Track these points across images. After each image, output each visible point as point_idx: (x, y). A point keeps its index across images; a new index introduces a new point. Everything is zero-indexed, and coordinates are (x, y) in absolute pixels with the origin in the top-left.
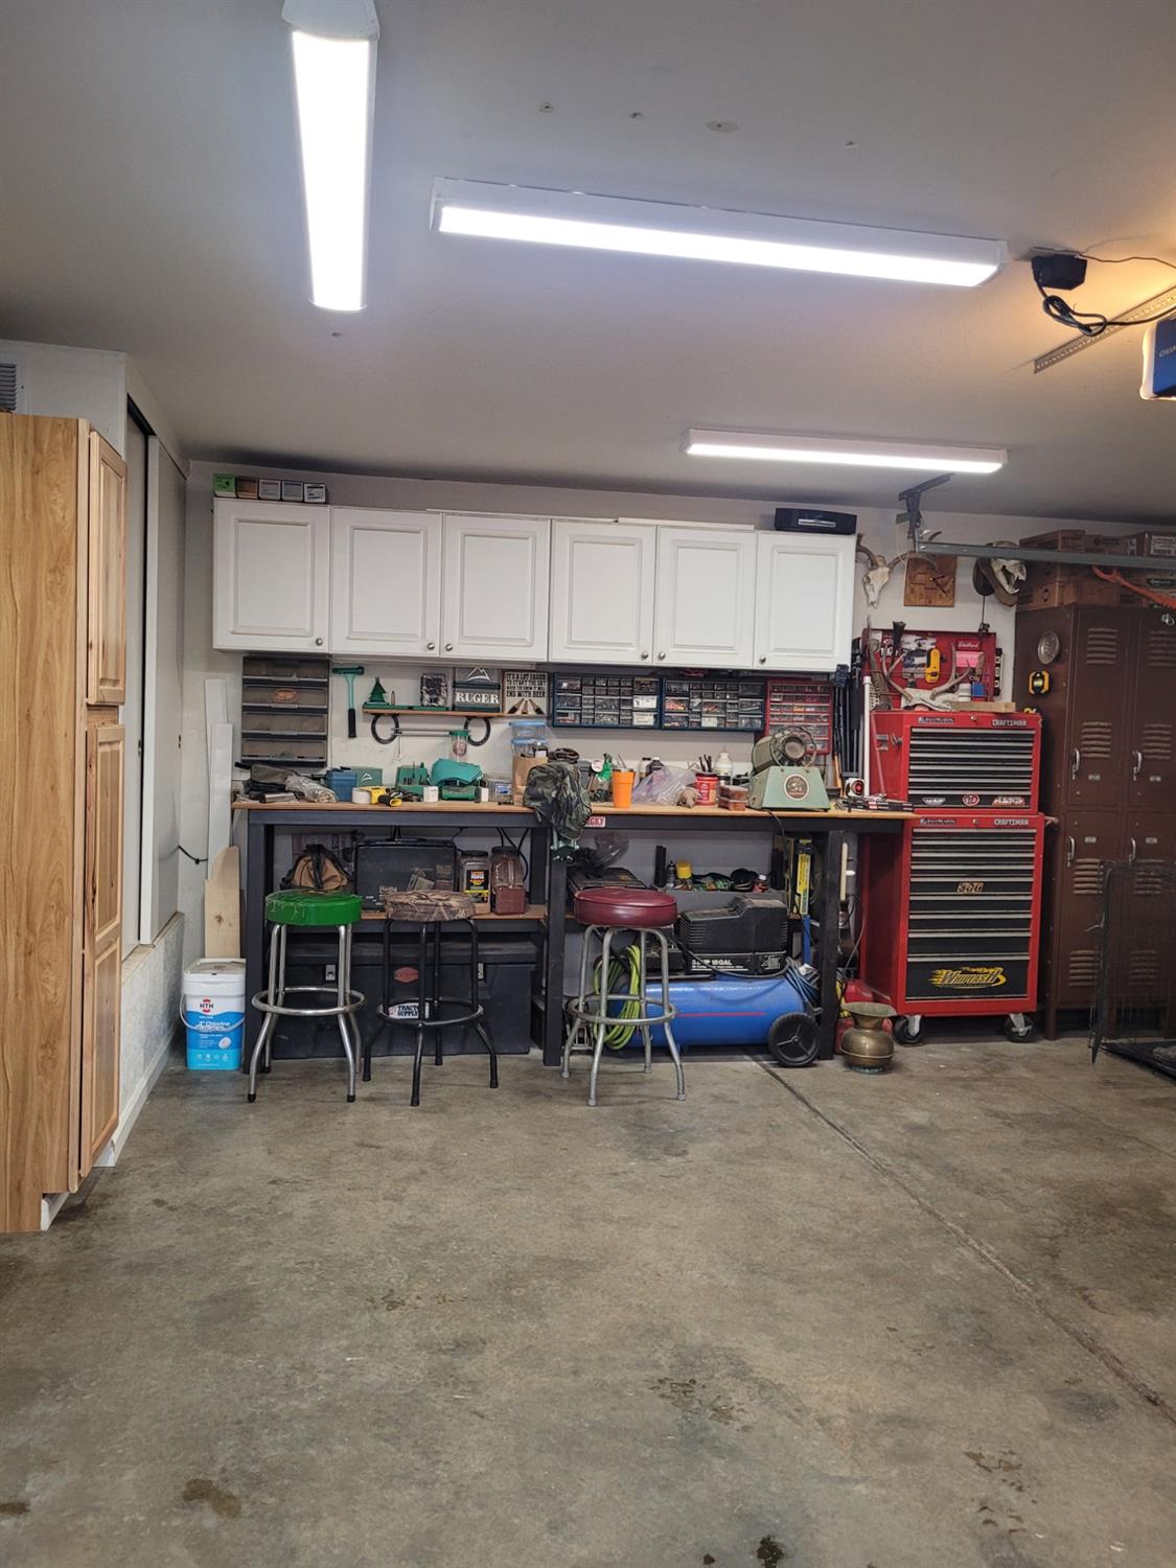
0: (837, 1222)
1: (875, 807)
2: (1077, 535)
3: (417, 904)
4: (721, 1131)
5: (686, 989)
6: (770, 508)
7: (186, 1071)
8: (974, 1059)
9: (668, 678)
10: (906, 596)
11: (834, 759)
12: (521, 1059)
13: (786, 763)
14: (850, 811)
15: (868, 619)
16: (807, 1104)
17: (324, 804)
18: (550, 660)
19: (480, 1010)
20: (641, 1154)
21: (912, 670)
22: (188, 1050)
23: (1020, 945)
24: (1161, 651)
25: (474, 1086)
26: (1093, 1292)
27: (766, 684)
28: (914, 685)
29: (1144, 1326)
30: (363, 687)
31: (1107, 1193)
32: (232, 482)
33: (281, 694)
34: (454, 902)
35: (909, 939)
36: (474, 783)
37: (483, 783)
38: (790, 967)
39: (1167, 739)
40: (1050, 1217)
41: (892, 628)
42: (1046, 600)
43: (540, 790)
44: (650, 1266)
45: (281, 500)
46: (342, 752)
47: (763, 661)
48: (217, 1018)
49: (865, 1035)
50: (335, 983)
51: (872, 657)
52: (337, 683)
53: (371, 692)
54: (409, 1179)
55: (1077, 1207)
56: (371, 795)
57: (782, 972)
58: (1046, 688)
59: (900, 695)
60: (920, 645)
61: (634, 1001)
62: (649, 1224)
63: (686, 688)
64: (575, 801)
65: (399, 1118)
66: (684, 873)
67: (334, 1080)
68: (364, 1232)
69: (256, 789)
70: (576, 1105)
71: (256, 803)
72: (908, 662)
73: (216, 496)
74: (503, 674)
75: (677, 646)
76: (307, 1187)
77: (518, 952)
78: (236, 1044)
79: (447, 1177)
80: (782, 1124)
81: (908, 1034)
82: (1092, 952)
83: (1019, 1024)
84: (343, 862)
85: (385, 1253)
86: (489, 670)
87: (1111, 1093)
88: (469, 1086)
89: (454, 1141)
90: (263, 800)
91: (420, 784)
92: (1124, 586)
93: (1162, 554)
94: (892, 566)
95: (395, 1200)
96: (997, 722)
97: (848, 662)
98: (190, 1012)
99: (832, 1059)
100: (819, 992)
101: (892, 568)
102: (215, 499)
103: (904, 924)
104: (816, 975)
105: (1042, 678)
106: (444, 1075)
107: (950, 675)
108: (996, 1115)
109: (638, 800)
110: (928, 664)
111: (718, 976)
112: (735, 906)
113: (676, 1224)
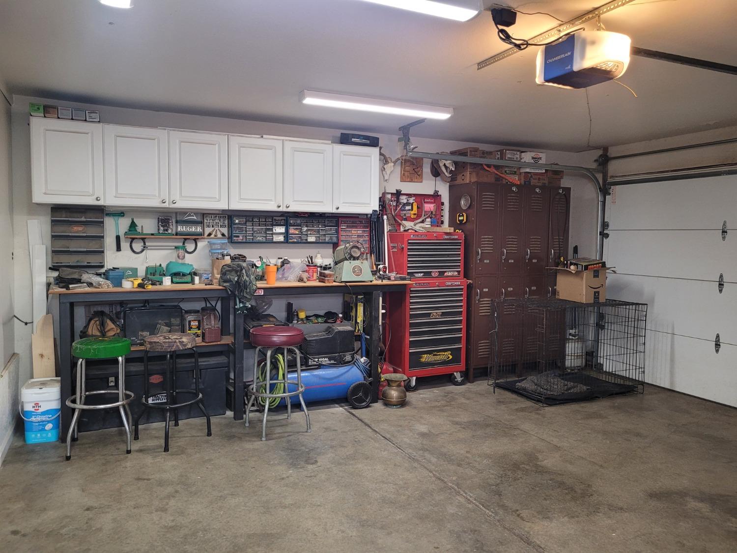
0: (398, 491)
1: (394, 279)
2: (476, 150)
3: (164, 342)
4: (332, 447)
5: (307, 374)
6: (338, 133)
7: (25, 445)
8: (441, 396)
9: (290, 217)
10: (401, 177)
11: (371, 256)
12: (221, 418)
13: (352, 259)
14: (382, 281)
15: (385, 188)
16: (371, 428)
17: (105, 289)
18: (230, 209)
19: (201, 395)
20: (294, 465)
21: (405, 212)
22: (26, 433)
23: (458, 340)
24: (512, 203)
25: (198, 436)
26: (521, 512)
27: (339, 220)
28: (406, 220)
29: (547, 526)
30: (124, 224)
31: (513, 458)
32: (42, 108)
33: (75, 228)
34: (185, 340)
35: (410, 341)
36: (190, 274)
37: (195, 274)
38: (357, 359)
39: (515, 243)
40: (493, 474)
41: (395, 192)
42: (463, 180)
43: (228, 277)
44: (310, 530)
45: (72, 119)
46: (113, 259)
47: (338, 208)
48: (44, 413)
49: (392, 389)
50: (116, 386)
51: (387, 206)
52: (109, 222)
53: (129, 226)
54: (170, 496)
55: (503, 467)
56: (133, 283)
57: (353, 362)
58: (465, 220)
59: (400, 224)
60: (408, 200)
61: (281, 383)
62: (306, 505)
63: (299, 222)
64: (248, 282)
65: (158, 460)
66: (302, 315)
67: (117, 441)
68: (147, 533)
69: (62, 281)
70: (255, 441)
71: (64, 290)
72: (403, 208)
73: (31, 116)
74: (203, 216)
75: (295, 201)
76: (107, 510)
77: (219, 362)
78: (56, 427)
79: (191, 493)
80: (361, 440)
81: (410, 386)
82: (487, 341)
83: (458, 377)
84: (116, 320)
85: (162, 546)
86: (196, 214)
87: (503, 407)
88: (196, 436)
89: (192, 470)
90: (68, 288)
91: (160, 275)
92: (496, 174)
93: (510, 159)
94: (395, 162)
95: (163, 511)
96: (446, 237)
97: (377, 209)
98: (27, 411)
99: (377, 402)
100: (370, 371)
101: (395, 164)
102: (31, 117)
103: (407, 334)
104: (369, 363)
105: (463, 215)
106: (180, 431)
107: (422, 215)
108: (457, 423)
109: (278, 279)
110: (412, 209)
111: (322, 367)
112: (329, 330)
113: (319, 504)
